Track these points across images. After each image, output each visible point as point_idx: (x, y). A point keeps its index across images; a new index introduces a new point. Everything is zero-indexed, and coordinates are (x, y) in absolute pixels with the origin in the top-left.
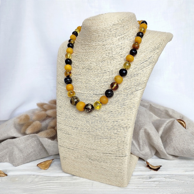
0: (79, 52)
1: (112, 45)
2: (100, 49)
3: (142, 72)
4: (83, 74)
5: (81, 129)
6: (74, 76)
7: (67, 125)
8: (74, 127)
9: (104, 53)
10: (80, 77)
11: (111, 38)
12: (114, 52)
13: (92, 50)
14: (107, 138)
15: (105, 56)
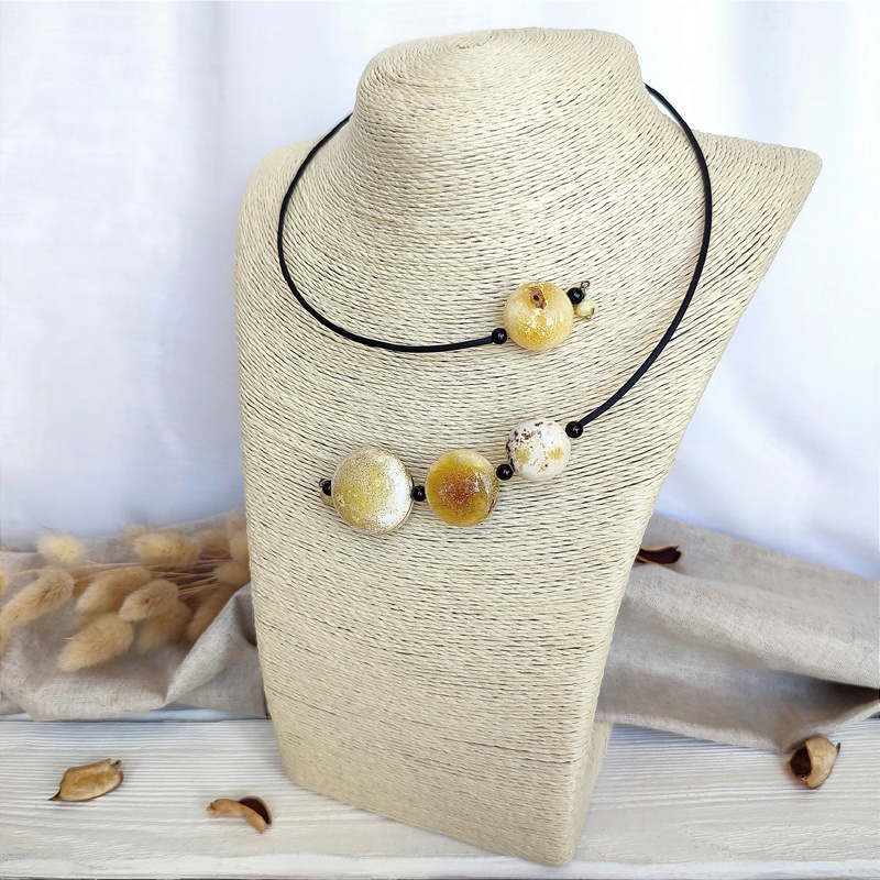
0: (343, 250)
1: (513, 240)
2: (454, 255)
3: (659, 394)
4: (369, 380)
5: (367, 639)
6: (326, 384)
7: (301, 610)
8: (333, 624)
9: (474, 278)
10: (356, 393)
11: (509, 200)
12: (525, 274)
13: (410, 255)
14: (488, 686)
15: (480, 297)
